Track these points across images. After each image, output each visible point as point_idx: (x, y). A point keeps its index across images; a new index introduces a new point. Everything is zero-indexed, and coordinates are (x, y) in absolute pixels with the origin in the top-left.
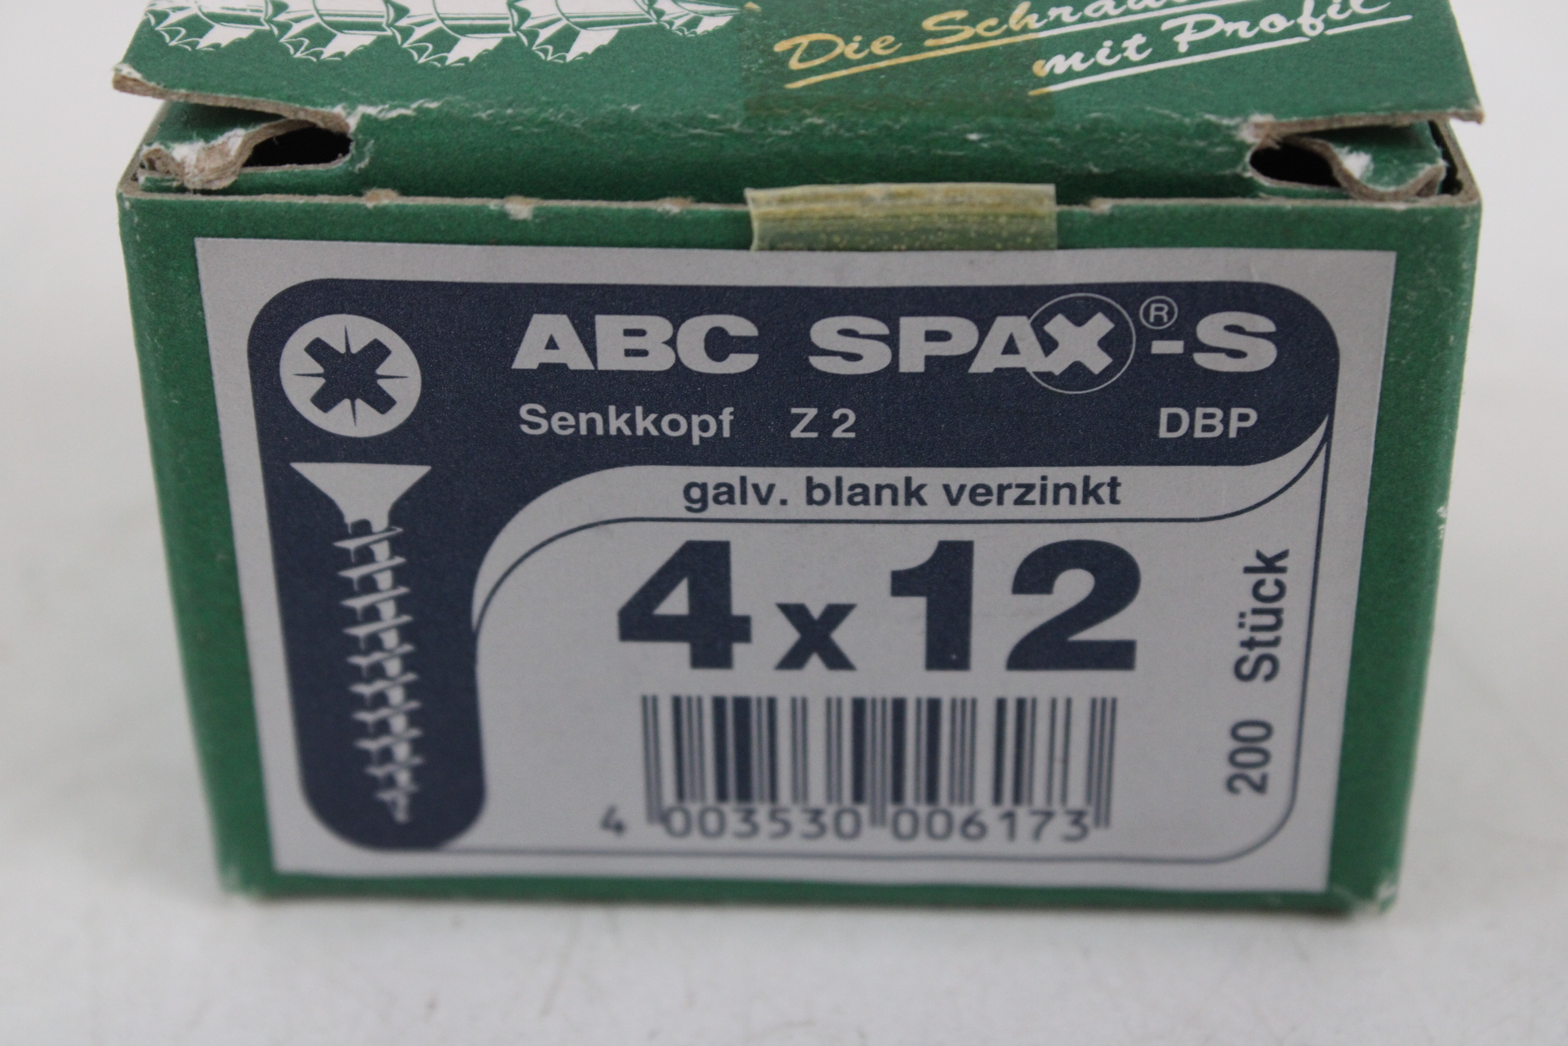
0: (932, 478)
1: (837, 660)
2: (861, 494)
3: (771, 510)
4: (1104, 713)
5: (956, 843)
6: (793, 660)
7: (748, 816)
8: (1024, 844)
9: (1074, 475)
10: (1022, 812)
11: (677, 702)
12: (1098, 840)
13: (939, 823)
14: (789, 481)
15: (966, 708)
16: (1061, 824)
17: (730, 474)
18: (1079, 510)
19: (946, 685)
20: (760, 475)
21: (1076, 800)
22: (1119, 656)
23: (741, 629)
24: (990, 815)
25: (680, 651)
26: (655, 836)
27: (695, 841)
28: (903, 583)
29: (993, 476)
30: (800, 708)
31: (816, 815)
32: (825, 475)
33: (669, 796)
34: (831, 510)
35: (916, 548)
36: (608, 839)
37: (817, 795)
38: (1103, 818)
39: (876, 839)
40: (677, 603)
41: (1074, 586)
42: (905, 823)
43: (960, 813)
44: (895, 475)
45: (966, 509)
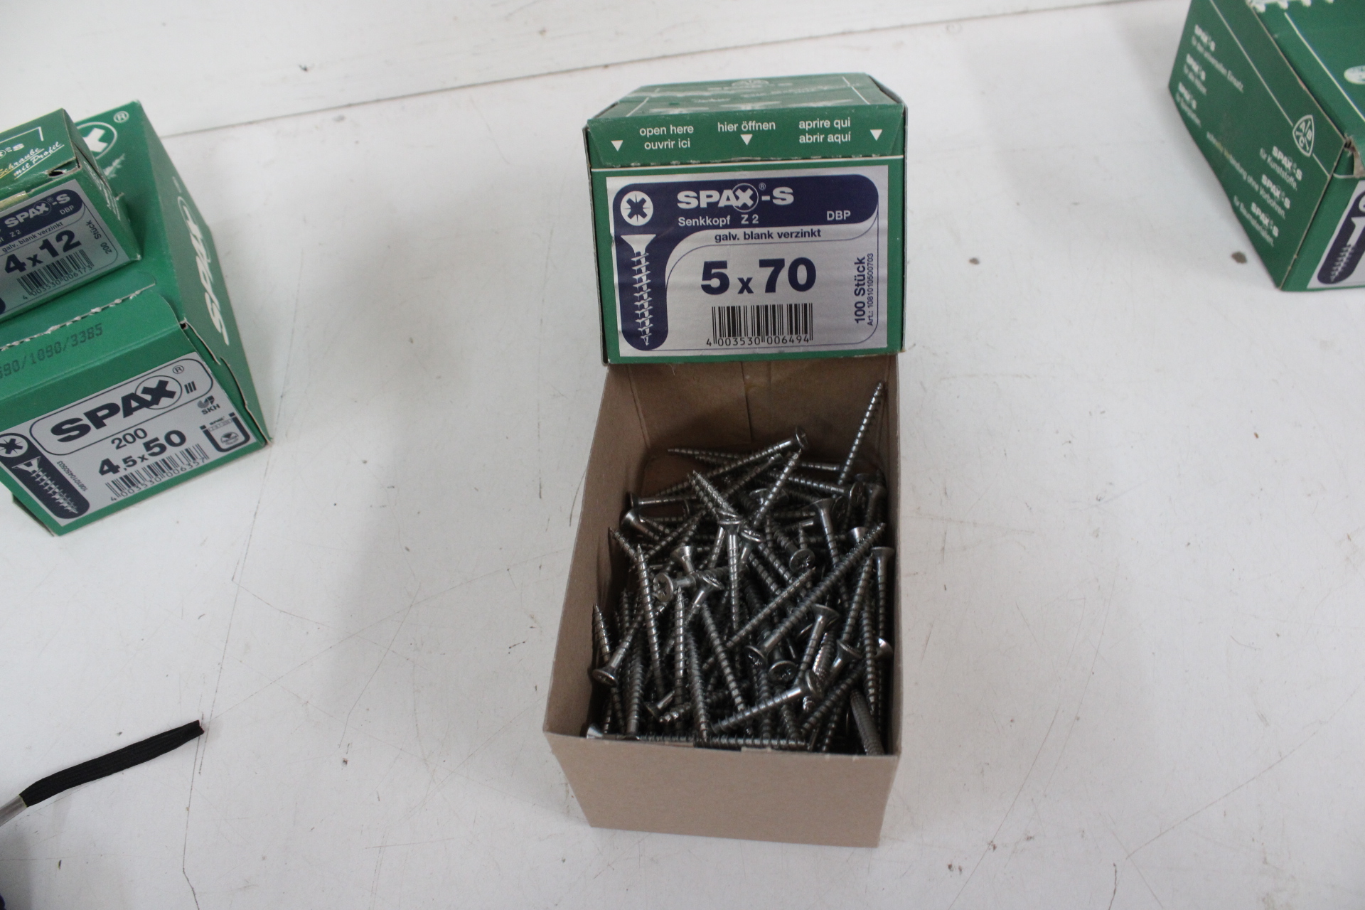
0: (36, 233)
1: (40, 262)
2: (27, 240)
3: (16, 247)
4: (82, 252)
5: (75, 278)
6: (34, 265)
7: (43, 288)
8: (84, 274)
9: (54, 224)
10: (81, 270)
11: (22, 278)
12: (94, 268)
13: (71, 276)
14: (16, 242)
15: (63, 260)
16: (87, 269)
17: (8, 245)
18: (58, 228)
19: (58, 258)
20: (12, 244)
21: (87, 264)
22: (78, 244)
23: (24, 264)
24: (77, 272)
25: (17, 271)
26: (32, 297)
27: (38, 295)
28: (42, 248)
29: (44, 229)
30: (39, 270)
31: (53, 283)
32: (20, 239)
33: (30, 291)
34: (25, 243)
35: (40, 243)
36: (26, 300)
37: (51, 281)
38: (93, 265)
39: (63, 283)
40: (12, 265)
41: (65, 238)
42: (66, 279)
43: (72, 274)
44: (30, 235)
45: (43, 235)
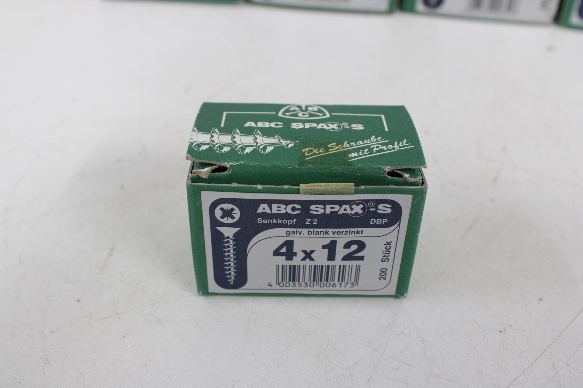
0: (330, 230)
1: (312, 259)
2: (318, 233)
3: (301, 235)
4: (358, 267)
5: (331, 288)
7: (294, 284)
8: (343, 288)
9: (355, 230)
10: (343, 283)
11: (283, 266)
12: (356, 287)
13: (328, 285)
14: (305, 231)
15: (334, 267)
16: (350, 285)
17: (295, 230)
18: (356, 235)
19: (331, 263)
20: (300, 230)
21: (353, 281)
22: (361, 258)
23: (295, 254)
24: (337, 284)
25: (284, 258)
26: (278, 287)
27: (285, 288)
28: (324, 247)
29: (341, 230)
30: (305, 267)
31: (306, 284)
32: (311, 230)
33: (280, 281)
34: (312, 235)
35: (327, 241)
36: (269, 287)
37: (307, 280)
38: (357, 284)
39: (317, 287)
40: (284, 250)
41: (354, 247)
42: (322, 285)
43: (332, 283)
44: (324, 230)
45: (336, 235)
